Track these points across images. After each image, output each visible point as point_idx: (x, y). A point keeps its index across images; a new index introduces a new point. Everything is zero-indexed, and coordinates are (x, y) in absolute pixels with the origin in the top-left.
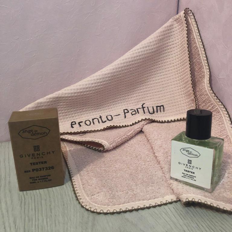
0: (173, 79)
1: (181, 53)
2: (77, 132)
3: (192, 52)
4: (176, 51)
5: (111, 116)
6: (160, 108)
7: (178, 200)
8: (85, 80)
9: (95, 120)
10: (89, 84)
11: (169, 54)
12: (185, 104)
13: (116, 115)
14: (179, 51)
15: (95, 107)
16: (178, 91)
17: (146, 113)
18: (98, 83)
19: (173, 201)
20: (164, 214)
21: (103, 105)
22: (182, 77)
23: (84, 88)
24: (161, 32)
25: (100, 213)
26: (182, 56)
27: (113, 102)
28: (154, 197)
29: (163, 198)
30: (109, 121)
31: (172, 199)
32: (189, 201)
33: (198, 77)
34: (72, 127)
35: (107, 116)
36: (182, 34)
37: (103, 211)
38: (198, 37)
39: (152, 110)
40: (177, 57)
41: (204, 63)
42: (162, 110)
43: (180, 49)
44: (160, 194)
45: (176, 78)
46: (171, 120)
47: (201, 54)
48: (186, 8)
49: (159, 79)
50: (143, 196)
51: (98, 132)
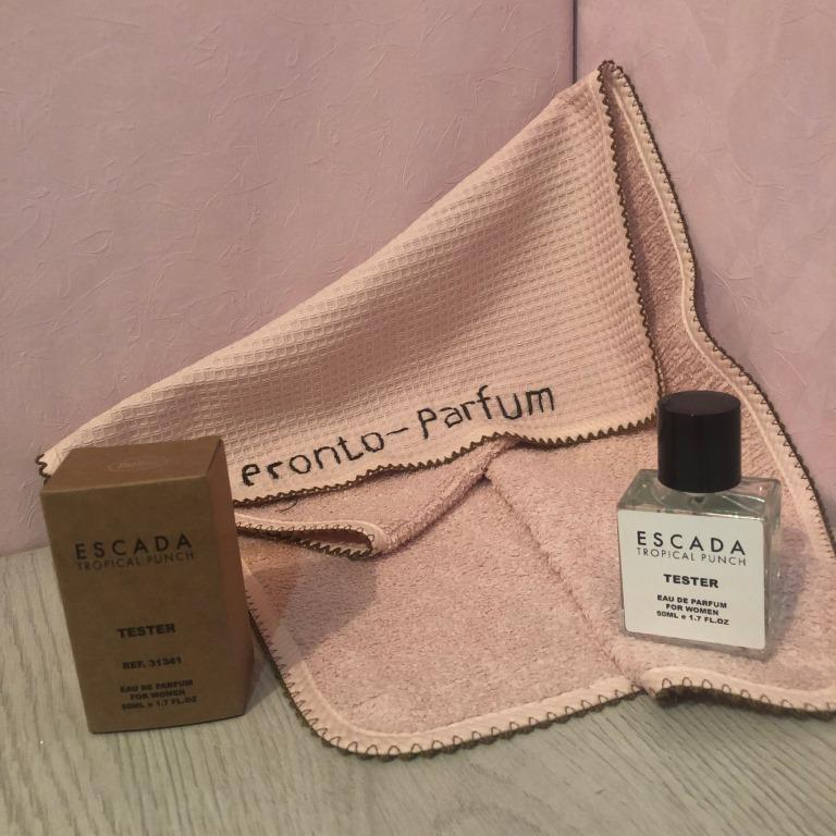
0: (575, 297)
1: (598, 211)
2: (269, 496)
3: (635, 206)
5: (377, 434)
6: (539, 398)
7: (636, 689)
8: (283, 319)
9: (324, 451)
10: (297, 334)
12: (622, 380)
13: (395, 432)
14: (590, 205)
15: (318, 410)
16: (596, 337)
17: (494, 417)
18: (328, 327)
19: (620, 695)
20: (595, 738)
21: (347, 401)
23: (280, 350)
25: (389, 758)
27: (382, 388)
28: (556, 688)
30: (370, 453)
31: (616, 691)
32: (674, 687)
33: (659, 288)
34: (248, 483)
35: (363, 438)
36: (597, 148)
38: (650, 154)
39: (514, 407)
40: (583, 224)
41: (677, 241)
42: (546, 403)
43: (593, 196)
44: (576, 679)
45: (585, 295)
46: (580, 437)
47: (664, 213)
48: (605, 62)
49: (528, 302)
50: (522, 690)
51: (337, 491)
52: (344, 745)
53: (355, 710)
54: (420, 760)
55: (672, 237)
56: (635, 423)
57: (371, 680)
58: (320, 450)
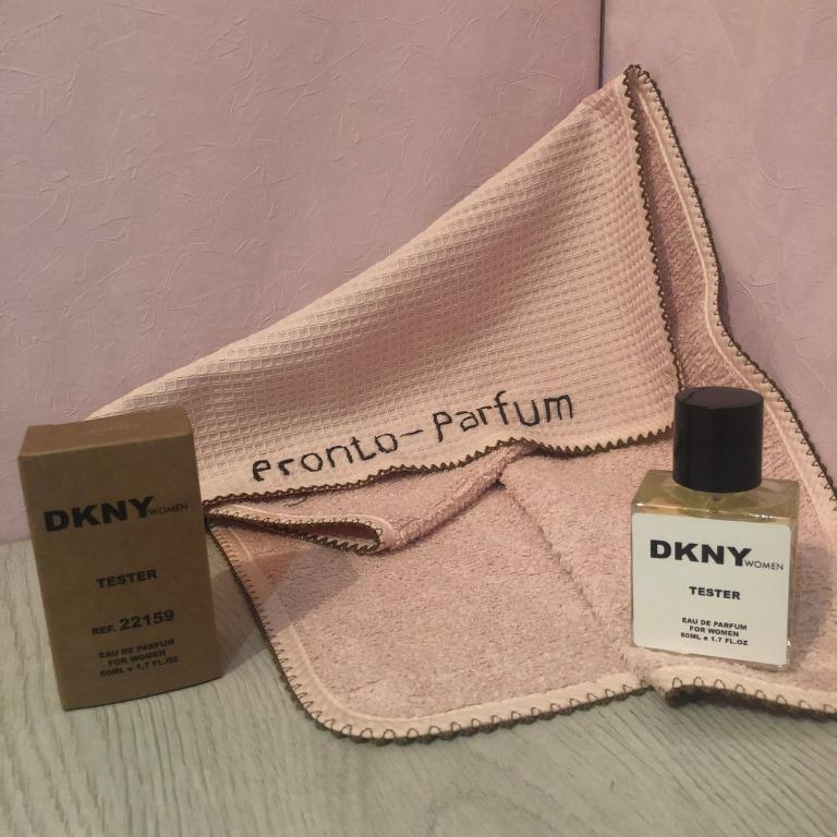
0: (597, 304)
1: (622, 216)
2: (278, 491)
3: (658, 211)
4: (605, 210)
5: (391, 435)
6: (557, 405)
7: (644, 686)
8: (299, 314)
9: (337, 450)
10: (313, 328)
11: (581, 219)
12: (643, 388)
13: (409, 434)
14: (615, 210)
15: (333, 409)
16: (617, 344)
17: (510, 422)
18: (344, 323)
19: (628, 690)
20: (601, 731)
21: (362, 401)
22: (627, 295)
23: (295, 344)
24: (551, 147)
25: (383, 742)
26: (623, 227)
27: (396, 390)
28: (561, 681)
29: (594, 682)
30: (383, 454)
31: (624, 686)
32: (685, 686)
33: (682, 294)
34: (258, 478)
35: (376, 438)
36: (622, 153)
37: (394, 734)
38: (675, 159)
39: (532, 413)
40: (607, 229)
41: (701, 246)
42: (565, 410)
43: (617, 201)
44: (582, 673)
45: (606, 301)
46: (599, 446)
47: (688, 218)
48: (631, 66)
49: (549, 308)
50: (527, 681)
51: (348, 490)
52: (338, 727)
53: (352, 695)
54: (416, 746)
55: (696, 242)
56: (655, 432)
57: (369, 667)
58: (333, 449)
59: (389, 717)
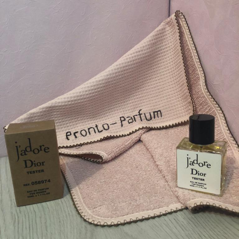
0: (168, 83)
1: (175, 56)
2: (73, 145)
3: (185, 54)
4: (170, 54)
5: (108, 124)
6: (157, 113)
9: (91, 129)
13: (113, 124)
17: (143, 121)
22: (177, 80)
24: (154, 36)
25: (103, 226)
27: (109, 110)
28: (158, 206)
30: (105, 130)
31: (177, 208)
33: (193, 80)
34: (68, 139)
35: (103, 125)
36: (175, 37)
37: (107, 224)
38: (190, 39)
40: (171, 60)
41: (198, 65)
42: (159, 115)
44: (164, 204)
45: (171, 82)
46: (170, 125)
47: (193, 57)
48: (177, 11)
52: (90, 221)
53: (95, 210)
54: (113, 227)
56: (186, 121)
57: (100, 201)
59: (105, 218)
